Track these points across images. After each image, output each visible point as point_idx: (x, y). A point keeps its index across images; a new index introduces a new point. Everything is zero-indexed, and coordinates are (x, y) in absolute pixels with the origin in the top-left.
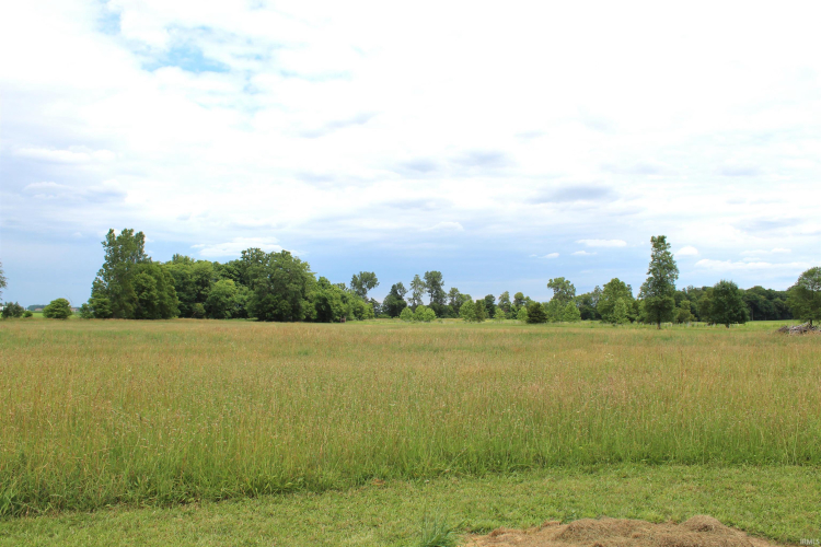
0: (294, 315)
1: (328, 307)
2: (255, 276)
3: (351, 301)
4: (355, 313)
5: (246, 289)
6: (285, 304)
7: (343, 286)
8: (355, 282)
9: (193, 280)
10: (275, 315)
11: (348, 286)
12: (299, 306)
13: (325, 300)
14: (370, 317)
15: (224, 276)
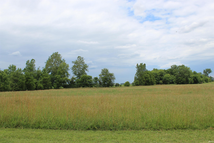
0: (187, 82)
1: (197, 79)
2: (175, 72)
3: (203, 77)
4: (205, 81)
5: (173, 76)
6: (184, 79)
7: (201, 73)
8: (204, 72)
9: (159, 75)
10: (181, 83)
11: (202, 73)
12: (188, 80)
13: (196, 78)
14: (210, 82)
15: (167, 73)
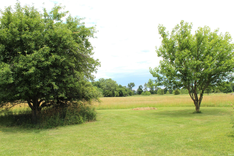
0: (113, 95)
1: (122, 93)
2: (103, 86)
3: (128, 91)
4: (129, 94)
5: (100, 89)
6: (111, 92)
7: (126, 87)
8: (129, 85)
10: (108, 95)
11: (127, 87)
12: (114, 93)
13: (121, 91)
14: (133, 95)
15: (94, 86)
